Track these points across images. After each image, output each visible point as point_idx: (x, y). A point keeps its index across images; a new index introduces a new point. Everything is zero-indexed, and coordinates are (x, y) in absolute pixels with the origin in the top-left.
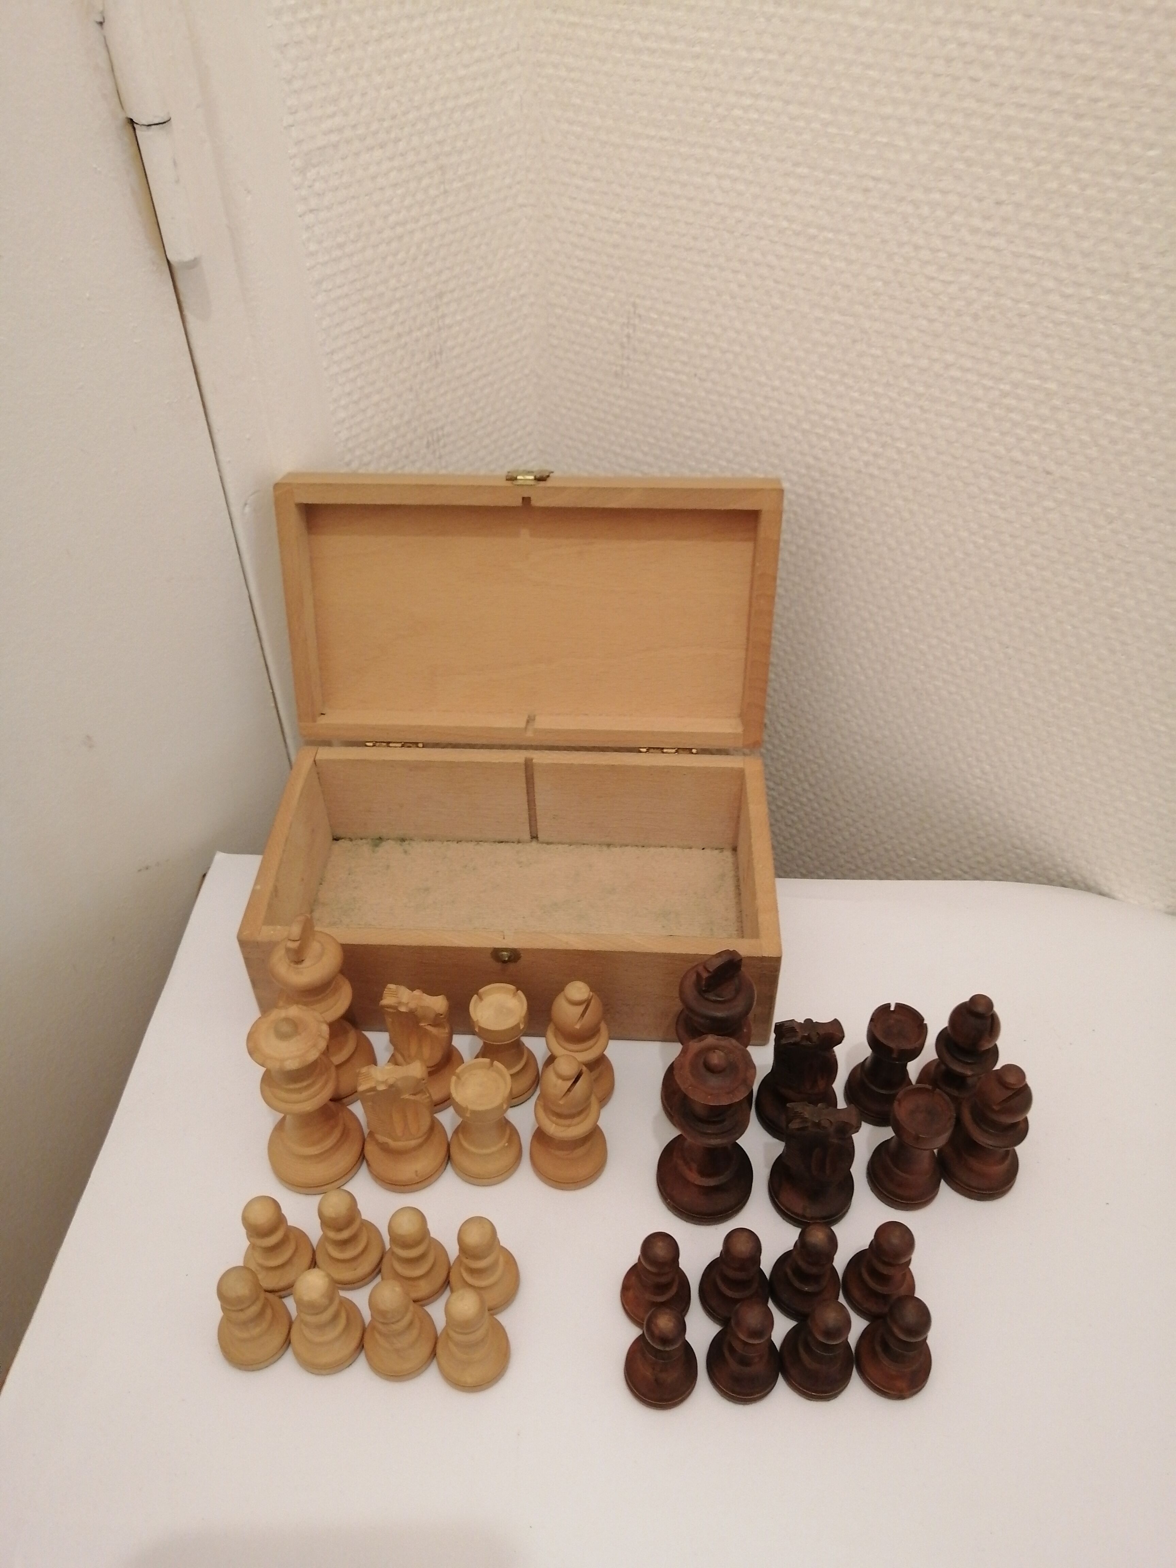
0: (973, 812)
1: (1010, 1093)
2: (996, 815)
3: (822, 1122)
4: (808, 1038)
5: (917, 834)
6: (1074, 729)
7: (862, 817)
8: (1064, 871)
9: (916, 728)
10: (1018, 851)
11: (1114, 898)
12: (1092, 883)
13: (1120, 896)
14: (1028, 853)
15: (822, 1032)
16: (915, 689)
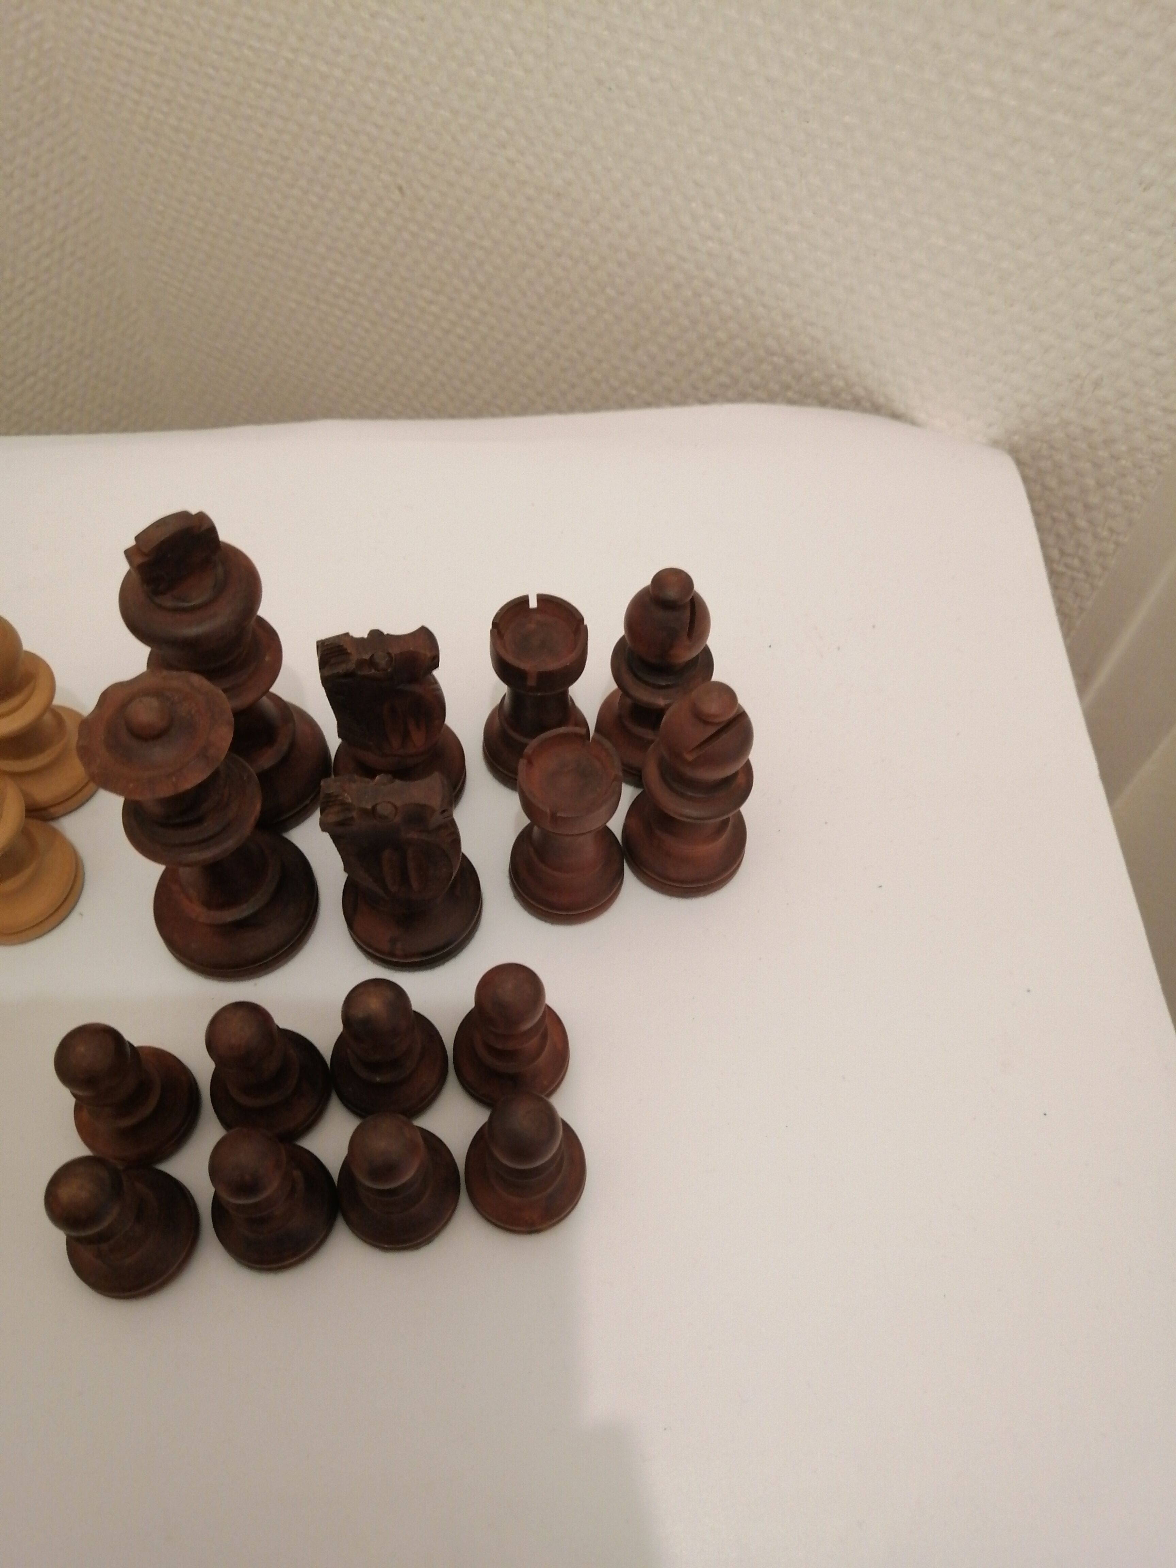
0: (706, 300)
1: (712, 730)
2: (740, 301)
3: (379, 808)
4: (371, 663)
5: (635, 348)
6: (847, 119)
7: (557, 331)
8: (841, 384)
9: (610, 159)
10: (775, 359)
11: (913, 423)
12: (882, 400)
13: (921, 416)
14: (790, 360)
15: (395, 651)
16: (600, 82)
